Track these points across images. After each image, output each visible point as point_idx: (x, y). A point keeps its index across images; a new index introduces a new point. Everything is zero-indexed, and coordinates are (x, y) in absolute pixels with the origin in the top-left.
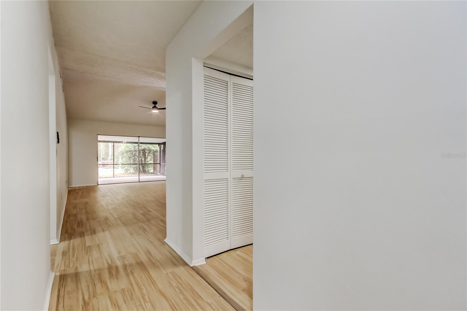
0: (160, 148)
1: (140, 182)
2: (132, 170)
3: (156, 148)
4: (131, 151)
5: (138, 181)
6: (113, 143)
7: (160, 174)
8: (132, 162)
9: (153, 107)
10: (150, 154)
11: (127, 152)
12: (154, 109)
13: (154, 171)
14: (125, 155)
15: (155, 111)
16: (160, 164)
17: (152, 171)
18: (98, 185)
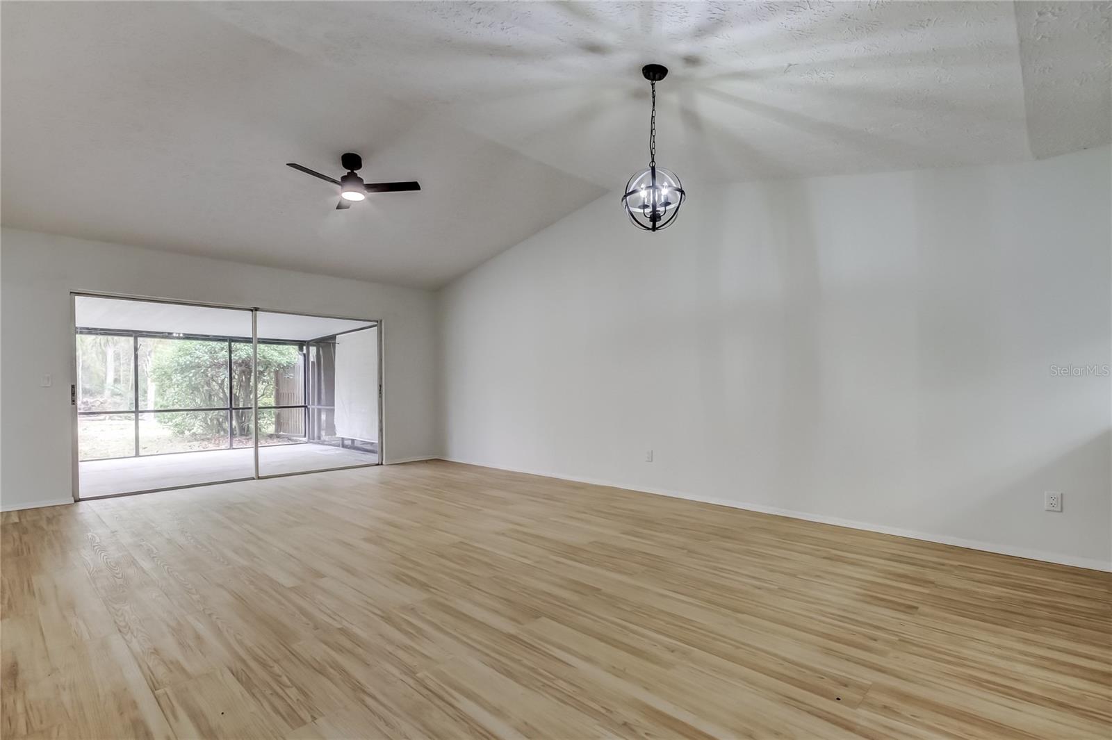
0: (306, 357)
1: (259, 478)
2: (198, 428)
3: (293, 356)
4: (199, 366)
5: (254, 476)
6: (131, 339)
7: (305, 439)
8: (199, 402)
9: (344, 178)
10: (265, 376)
11: (184, 369)
12: (348, 186)
13: (277, 430)
14: (177, 378)
15: (353, 196)
16: (305, 407)
17: (271, 429)
18: (77, 500)
